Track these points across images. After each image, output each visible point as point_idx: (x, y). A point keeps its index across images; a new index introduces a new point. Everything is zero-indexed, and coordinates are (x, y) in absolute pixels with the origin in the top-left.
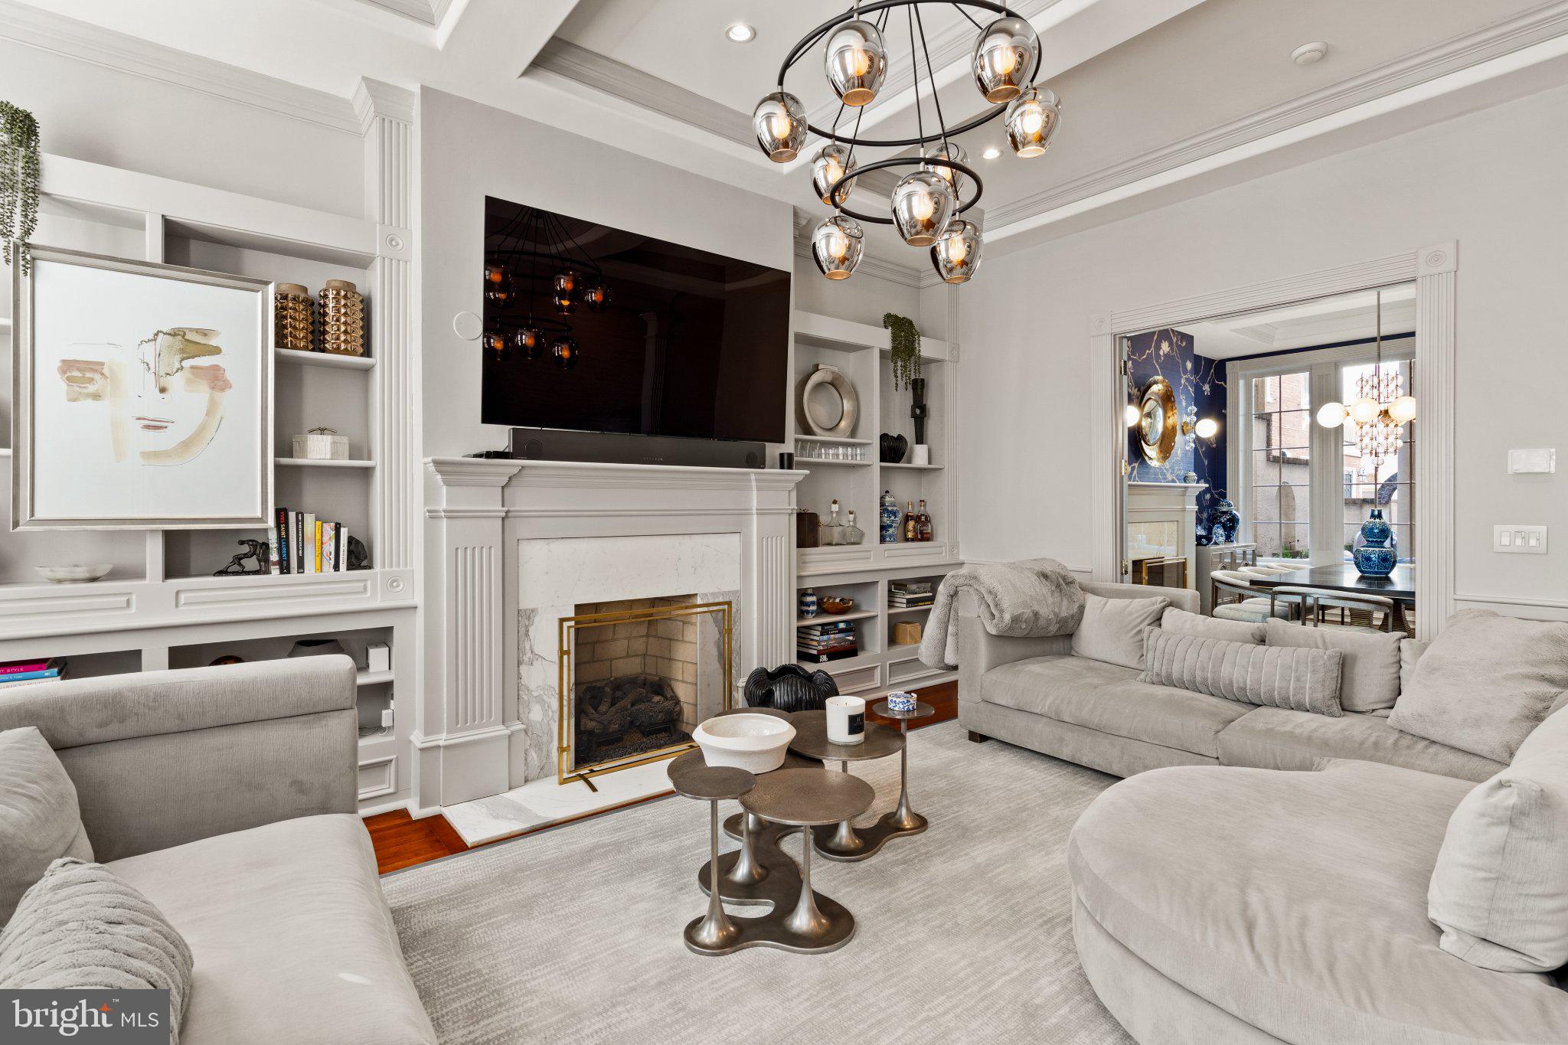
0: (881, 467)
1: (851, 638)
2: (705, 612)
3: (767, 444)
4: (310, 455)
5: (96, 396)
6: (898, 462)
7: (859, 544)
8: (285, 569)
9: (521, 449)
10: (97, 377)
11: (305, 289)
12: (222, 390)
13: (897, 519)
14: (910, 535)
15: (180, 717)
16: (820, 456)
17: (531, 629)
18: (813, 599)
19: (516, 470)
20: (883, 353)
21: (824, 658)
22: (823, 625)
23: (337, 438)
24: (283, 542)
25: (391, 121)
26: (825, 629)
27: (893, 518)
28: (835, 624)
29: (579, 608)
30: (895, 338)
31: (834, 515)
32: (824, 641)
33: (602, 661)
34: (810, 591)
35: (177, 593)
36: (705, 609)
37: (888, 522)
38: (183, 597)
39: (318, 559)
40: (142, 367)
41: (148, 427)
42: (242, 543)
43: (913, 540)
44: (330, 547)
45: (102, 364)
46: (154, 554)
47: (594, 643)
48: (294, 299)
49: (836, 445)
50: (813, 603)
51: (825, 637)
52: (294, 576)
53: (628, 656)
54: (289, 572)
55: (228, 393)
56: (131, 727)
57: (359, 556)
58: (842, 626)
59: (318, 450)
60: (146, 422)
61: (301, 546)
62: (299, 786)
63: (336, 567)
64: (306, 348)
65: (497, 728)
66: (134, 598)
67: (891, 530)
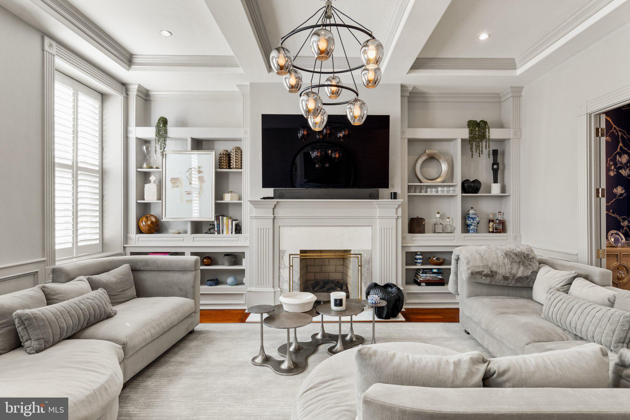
0: (462, 196)
1: (440, 277)
2: (355, 257)
3: (380, 189)
4: (225, 200)
5: (177, 187)
6: (477, 193)
7: (452, 233)
8: (219, 233)
9: (277, 196)
10: (177, 181)
11: (227, 151)
12: (203, 183)
13: (474, 221)
14: (491, 230)
15: (158, 267)
16: (426, 192)
17: (284, 257)
18: (420, 257)
19: (275, 203)
20: (463, 141)
21: (424, 284)
22: (423, 269)
23: (232, 194)
24: (218, 225)
25: (246, 95)
26: (425, 271)
27: (472, 221)
28: (431, 269)
29: (302, 252)
30: (471, 132)
31: (438, 219)
32: (424, 277)
33: (325, 272)
34: (419, 253)
35: (194, 238)
36: (355, 256)
37: (470, 223)
38: (195, 239)
39: (227, 230)
40: (186, 178)
41: (187, 194)
42: (210, 225)
43: (493, 232)
44: (230, 227)
45: (178, 178)
46: (189, 228)
47: (321, 266)
48: (223, 154)
49: (436, 187)
50: (420, 259)
51: (424, 275)
52: (221, 235)
53: (336, 272)
54: (220, 234)
55: (205, 183)
56: (148, 268)
57: (238, 229)
58: (435, 271)
59: (228, 198)
60: (187, 193)
61: (223, 227)
62: (181, 290)
63: (232, 233)
64: (226, 168)
65: (270, 288)
66: (185, 238)
67: (472, 227)
